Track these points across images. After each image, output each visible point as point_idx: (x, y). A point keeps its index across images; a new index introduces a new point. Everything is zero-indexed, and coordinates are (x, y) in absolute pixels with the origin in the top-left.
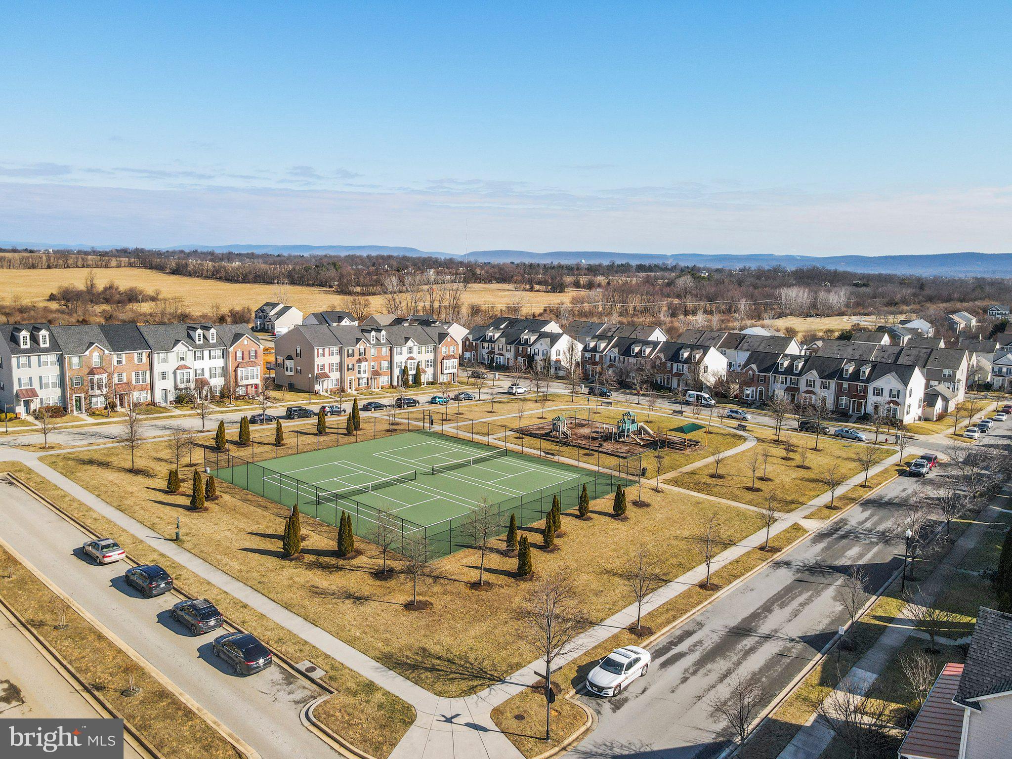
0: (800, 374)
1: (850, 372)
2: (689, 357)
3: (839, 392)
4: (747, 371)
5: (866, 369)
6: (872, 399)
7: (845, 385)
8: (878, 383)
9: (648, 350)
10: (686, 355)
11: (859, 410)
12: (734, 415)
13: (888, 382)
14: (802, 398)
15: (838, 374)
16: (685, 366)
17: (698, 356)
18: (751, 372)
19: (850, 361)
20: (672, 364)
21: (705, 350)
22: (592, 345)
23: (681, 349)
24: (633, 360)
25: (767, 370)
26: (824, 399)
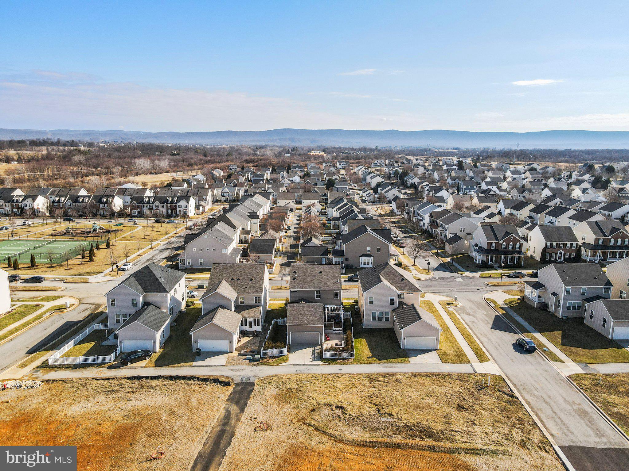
0: (153, 203)
1: (170, 200)
2: (107, 201)
3: (167, 208)
4: (132, 204)
5: (175, 199)
6: (178, 209)
7: (169, 205)
8: (180, 204)
9: (87, 200)
10: (105, 200)
11: (175, 214)
12: (131, 221)
13: (183, 203)
14: (155, 212)
15: (166, 202)
16: (106, 205)
17: (111, 200)
18: (134, 204)
19: (169, 196)
20: (99, 205)
21: (113, 197)
22: (57, 199)
23: (102, 198)
24: (80, 204)
25: (140, 203)
26: (162, 211)
